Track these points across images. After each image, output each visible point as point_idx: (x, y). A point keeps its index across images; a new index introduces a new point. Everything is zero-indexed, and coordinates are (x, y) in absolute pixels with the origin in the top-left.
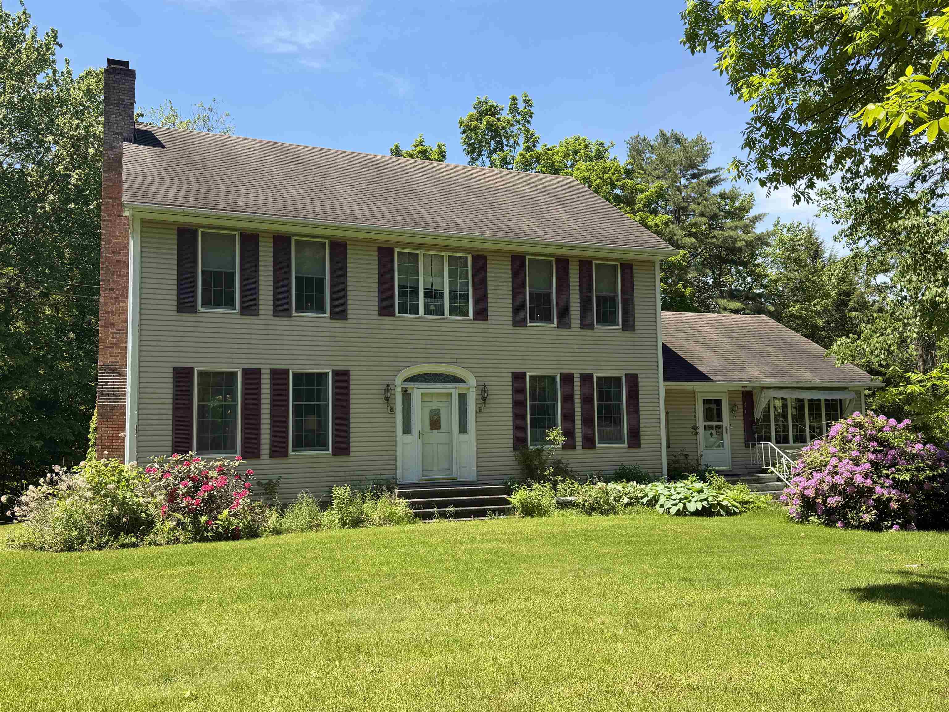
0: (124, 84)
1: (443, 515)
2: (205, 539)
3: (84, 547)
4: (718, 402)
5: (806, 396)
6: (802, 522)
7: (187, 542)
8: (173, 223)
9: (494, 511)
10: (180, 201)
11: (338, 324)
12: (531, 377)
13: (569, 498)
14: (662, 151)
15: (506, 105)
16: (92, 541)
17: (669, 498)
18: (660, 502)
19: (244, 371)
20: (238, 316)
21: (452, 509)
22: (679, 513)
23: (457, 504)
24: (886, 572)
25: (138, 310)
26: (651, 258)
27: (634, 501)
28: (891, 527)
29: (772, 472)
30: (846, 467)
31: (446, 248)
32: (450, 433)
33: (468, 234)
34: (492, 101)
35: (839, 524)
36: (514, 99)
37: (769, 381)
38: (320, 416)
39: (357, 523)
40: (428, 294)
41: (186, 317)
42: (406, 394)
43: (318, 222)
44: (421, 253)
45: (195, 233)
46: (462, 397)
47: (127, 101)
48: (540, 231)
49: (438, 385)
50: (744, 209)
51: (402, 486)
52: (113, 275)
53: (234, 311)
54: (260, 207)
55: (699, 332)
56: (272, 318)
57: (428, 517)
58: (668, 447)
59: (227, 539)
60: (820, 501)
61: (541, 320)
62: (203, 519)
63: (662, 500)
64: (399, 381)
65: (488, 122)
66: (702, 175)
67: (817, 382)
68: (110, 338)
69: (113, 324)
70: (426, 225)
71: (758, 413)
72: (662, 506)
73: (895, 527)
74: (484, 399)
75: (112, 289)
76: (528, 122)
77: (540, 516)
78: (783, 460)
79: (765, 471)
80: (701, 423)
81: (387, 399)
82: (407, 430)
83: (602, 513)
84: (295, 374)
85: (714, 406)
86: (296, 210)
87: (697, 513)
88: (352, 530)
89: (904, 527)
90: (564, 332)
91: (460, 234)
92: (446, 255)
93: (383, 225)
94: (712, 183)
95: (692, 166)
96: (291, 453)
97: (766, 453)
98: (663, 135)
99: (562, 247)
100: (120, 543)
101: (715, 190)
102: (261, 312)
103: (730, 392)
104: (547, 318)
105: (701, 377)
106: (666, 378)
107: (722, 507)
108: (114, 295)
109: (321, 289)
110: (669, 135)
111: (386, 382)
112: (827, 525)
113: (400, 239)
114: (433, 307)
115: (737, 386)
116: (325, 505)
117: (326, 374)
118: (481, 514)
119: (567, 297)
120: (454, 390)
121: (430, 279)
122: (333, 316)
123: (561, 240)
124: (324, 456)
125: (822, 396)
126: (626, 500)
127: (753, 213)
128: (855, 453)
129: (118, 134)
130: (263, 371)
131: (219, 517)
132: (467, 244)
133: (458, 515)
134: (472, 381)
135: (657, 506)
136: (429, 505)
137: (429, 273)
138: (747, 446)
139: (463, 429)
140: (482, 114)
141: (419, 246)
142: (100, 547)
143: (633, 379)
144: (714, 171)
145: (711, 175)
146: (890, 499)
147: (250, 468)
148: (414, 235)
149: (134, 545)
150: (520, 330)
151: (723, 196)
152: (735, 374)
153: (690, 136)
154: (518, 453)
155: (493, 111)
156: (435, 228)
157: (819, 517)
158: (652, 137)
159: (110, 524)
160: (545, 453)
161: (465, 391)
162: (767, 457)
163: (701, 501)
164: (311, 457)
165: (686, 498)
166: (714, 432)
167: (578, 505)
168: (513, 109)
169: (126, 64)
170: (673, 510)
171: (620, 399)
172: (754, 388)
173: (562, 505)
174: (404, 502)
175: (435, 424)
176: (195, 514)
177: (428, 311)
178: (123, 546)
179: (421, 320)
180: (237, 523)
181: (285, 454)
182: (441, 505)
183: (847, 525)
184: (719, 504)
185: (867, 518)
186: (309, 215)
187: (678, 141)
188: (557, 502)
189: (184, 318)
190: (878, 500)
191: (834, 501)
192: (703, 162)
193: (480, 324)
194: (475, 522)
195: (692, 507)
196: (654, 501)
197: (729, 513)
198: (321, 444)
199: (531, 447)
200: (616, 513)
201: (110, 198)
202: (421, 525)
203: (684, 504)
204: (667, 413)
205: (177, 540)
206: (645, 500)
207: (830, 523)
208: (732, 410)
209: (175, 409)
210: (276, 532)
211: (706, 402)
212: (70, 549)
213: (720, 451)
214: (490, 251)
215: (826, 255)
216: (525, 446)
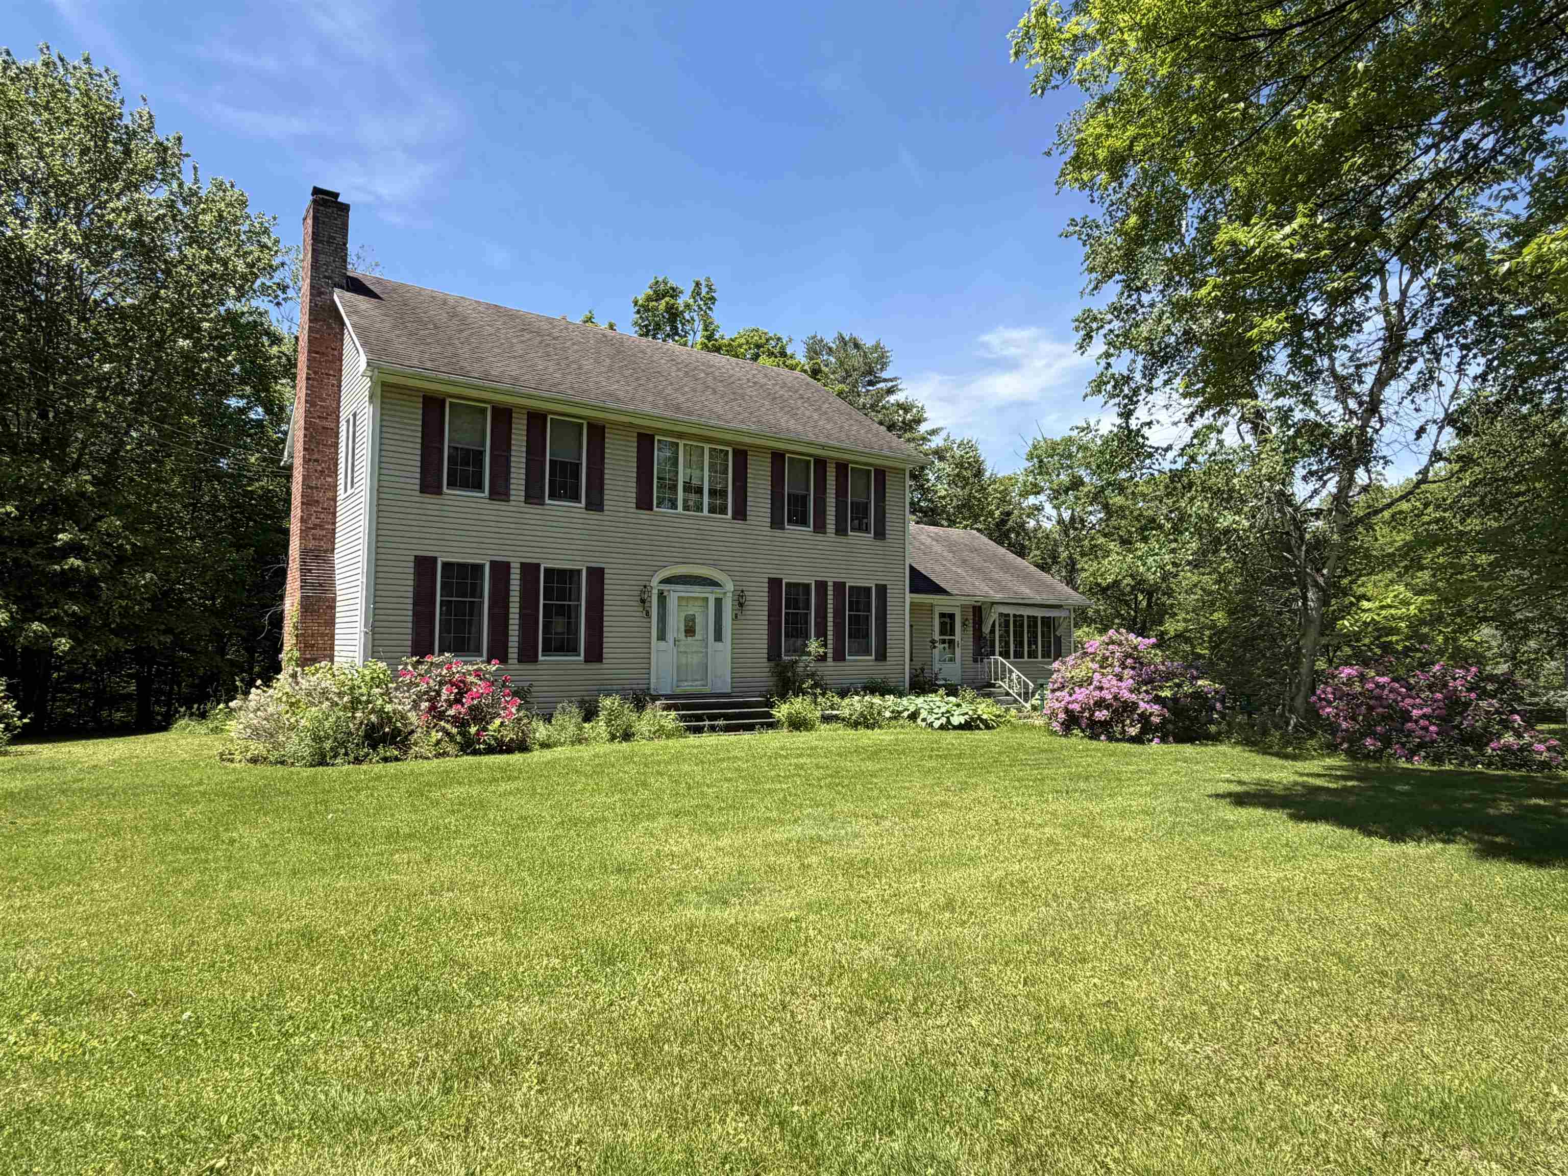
0: (336, 219)
1: (713, 729)
2: (476, 752)
3: (338, 761)
4: (952, 616)
5: (1027, 612)
6: (1065, 736)
7: (457, 756)
8: (418, 390)
9: (762, 725)
10: (429, 365)
11: (594, 516)
12: (787, 584)
13: (835, 712)
14: (842, 354)
15: (687, 289)
16: (346, 754)
17: (931, 711)
18: (922, 716)
19: (493, 563)
20: (487, 501)
21: (721, 722)
22: (942, 727)
23: (726, 717)
24: (1224, 782)
25: (376, 487)
26: (901, 466)
27: (896, 715)
28: (1152, 741)
29: (1000, 687)
30: (1110, 682)
31: (708, 440)
32: (705, 640)
33: (734, 425)
34: (672, 283)
35: (1103, 737)
36: (698, 284)
37: (998, 597)
38: (569, 618)
39: (627, 736)
40: (688, 488)
41: (429, 499)
42: (662, 597)
43: (577, 399)
44: (681, 443)
45: (443, 402)
46: (719, 602)
47: (339, 239)
48: (800, 428)
49: (697, 588)
50: (918, 421)
51: (667, 697)
52: (318, 443)
53: (482, 495)
54: (516, 379)
55: (923, 544)
56: (523, 504)
57: (698, 730)
58: (911, 660)
59: (501, 752)
60: (1086, 714)
61: (797, 523)
62: (473, 730)
63: (924, 714)
64: (655, 582)
65: (667, 303)
66: (879, 382)
67: (1038, 599)
68: (313, 518)
69: (317, 501)
70: (690, 413)
71: (986, 630)
72: (924, 720)
73: (1156, 740)
74: (741, 605)
75: (316, 460)
76: (710, 309)
77: (807, 729)
78: (1014, 676)
79: (993, 686)
80: (937, 637)
81: (643, 601)
82: (662, 637)
83: (867, 727)
84: (546, 570)
85: (947, 620)
86: (555, 385)
87: (961, 727)
88: (624, 744)
89: (1163, 740)
90: (820, 537)
91: (726, 426)
92: (707, 447)
93: (647, 408)
94: (890, 391)
95: (870, 372)
96: (540, 658)
97: (996, 668)
98: (841, 338)
99: (823, 447)
100: (381, 756)
101: (892, 399)
102: (512, 498)
103: (963, 607)
104: (804, 522)
105: (939, 590)
106: (911, 592)
107: (982, 720)
108: (319, 468)
109: (576, 475)
110: (847, 338)
111: (644, 583)
112: (1091, 738)
113: (659, 425)
114: (691, 503)
115: (970, 601)
116: (590, 714)
117: (579, 572)
118: (750, 728)
119: (824, 501)
120: (711, 594)
121: (689, 471)
122: (589, 507)
123: (822, 440)
124: (574, 662)
125: (1039, 613)
126: (888, 714)
127: (923, 428)
128: (1118, 669)
129: (329, 278)
130: (512, 565)
131: (490, 727)
132: (729, 437)
133: (728, 729)
134: (730, 586)
135: (919, 721)
136: (699, 718)
137: (689, 464)
138: (975, 661)
139: (718, 637)
140: (659, 296)
141: (681, 435)
142: (358, 761)
143: (882, 590)
144: (891, 380)
145: (890, 384)
146: (1151, 714)
147: (506, 674)
148: (676, 421)
149: (397, 759)
150: (778, 533)
151: (900, 406)
152: (968, 589)
153: (868, 342)
154: (772, 664)
155: (674, 293)
156: (700, 416)
157: (1083, 731)
158: (830, 339)
159: (368, 736)
160: (801, 664)
161: (721, 596)
162: (996, 673)
163: (963, 714)
164: (557, 663)
165: (948, 712)
166: (946, 645)
167: (843, 720)
168: (696, 293)
169: (336, 195)
170: (937, 724)
171: (870, 611)
172: (983, 603)
173: (826, 719)
174: (673, 714)
175: (690, 631)
176: (461, 723)
177: (686, 508)
178: (386, 760)
179: (678, 516)
180: (509, 735)
181: (535, 660)
182: (712, 717)
183: (1111, 738)
184: (979, 718)
185: (1133, 731)
186: (570, 392)
187: (857, 346)
188: (823, 716)
189: (427, 500)
190: (1142, 715)
191: (1101, 715)
192: (882, 370)
193: (739, 524)
194: (746, 736)
195: (956, 720)
196: (914, 716)
197: (988, 727)
198: (573, 649)
199: (784, 658)
200: (880, 727)
201: (317, 353)
202: (693, 740)
203: (948, 718)
204: (911, 626)
205: (445, 754)
206: (906, 714)
207: (1094, 737)
208: (964, 624)
209: (415, 604)
210: (545, 745)
211: (942, 615)
212: (322, 763)
213: (950, 665)
214: (751, 446)
215: (987, 474)
216: (780, 656)
